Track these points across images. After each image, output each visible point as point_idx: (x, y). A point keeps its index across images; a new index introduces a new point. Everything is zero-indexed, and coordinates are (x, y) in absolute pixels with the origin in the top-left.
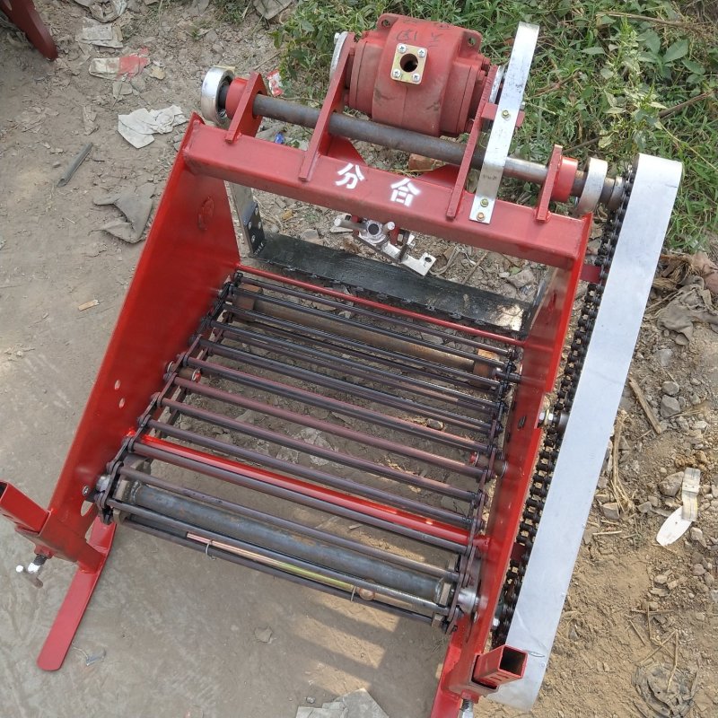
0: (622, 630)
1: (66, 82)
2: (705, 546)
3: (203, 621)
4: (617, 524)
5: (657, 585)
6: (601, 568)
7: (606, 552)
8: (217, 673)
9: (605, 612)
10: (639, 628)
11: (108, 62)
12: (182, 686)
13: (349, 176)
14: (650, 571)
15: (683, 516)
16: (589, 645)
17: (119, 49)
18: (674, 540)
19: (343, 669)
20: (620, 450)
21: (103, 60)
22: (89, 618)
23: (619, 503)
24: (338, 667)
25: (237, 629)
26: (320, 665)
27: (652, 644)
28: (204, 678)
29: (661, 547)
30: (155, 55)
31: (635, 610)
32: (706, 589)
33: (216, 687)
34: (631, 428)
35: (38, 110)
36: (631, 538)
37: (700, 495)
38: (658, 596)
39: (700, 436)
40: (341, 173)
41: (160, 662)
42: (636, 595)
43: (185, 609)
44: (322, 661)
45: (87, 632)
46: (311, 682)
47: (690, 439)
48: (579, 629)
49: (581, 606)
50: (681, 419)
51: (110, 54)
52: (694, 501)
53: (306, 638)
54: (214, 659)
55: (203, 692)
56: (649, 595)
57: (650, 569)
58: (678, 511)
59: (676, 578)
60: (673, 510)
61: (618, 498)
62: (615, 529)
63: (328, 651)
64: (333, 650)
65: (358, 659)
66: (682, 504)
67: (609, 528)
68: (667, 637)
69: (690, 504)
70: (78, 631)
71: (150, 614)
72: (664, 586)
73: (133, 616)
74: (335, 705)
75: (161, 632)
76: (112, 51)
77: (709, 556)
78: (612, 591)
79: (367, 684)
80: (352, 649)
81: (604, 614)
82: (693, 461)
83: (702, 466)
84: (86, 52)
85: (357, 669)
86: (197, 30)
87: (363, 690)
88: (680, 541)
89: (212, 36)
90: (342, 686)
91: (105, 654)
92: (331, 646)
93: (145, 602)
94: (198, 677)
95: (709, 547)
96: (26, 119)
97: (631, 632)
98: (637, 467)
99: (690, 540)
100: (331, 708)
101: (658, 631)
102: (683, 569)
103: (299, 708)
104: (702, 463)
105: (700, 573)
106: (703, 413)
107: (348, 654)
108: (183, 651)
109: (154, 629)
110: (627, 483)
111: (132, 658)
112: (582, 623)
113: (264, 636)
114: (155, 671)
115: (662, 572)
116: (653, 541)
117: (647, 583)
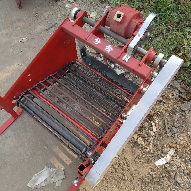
0: (135, 182)
1: (58, 7)
2: (168, 170)
3: (33, 138)
4: (146, 155)
5: (150, 174)
6: (137, 164)
7: (140, 161)
8: (31, 151)
9: (132, 175)
10: (140, 183)
11: (69, 5)
12: (22, 151)
13: (97, 41)
14: (149, 170)
15: (165, 160)
16: (124, 182)
17: (73, 3)
18: (160, 165)
19: (60, 162)
20: (155, 137)
21: (68, 4)
22: (9, 128)
23: (148, 150)
24: (59, 161)
25: (40, 143)
26: (55, 159)
27: (142, 188)
28: (28, 151)
29: (156, 165)
30: (80, 6)
31: (141, 178)
32: (163, 181)
33: (29, 154)
34: (161, 132)
35: (49, 12)
36: (148, 160)
37: (173, 156)
38: (149, 177)
39: (179, 141)
40: (95, 40)
41: (20, 144)
42: (143, 175)
43: (31, 134)
44: (56, 158)
45: (8, 131)
46: (51, 162)
47: (176, 141)
48: (123, 177)
49: (127, 171)
50: (176, 134)
51: (70, 3)
52: (170, 157)
53: (55, 151)
54: (32, 148)
55: (26, 154)
56: (146, 176)
57: (150, 169)
58: (165, 158)
59: (156, 175)
60: (163, 157)
61: (149, 148)
62: (145, 156)
63: (58, 156)
64: (60, 157)
65: (64, 161)
66: (166, 157)
67: (143, 155)
68: (147, 188)
69: (169, 157)
70: (6, 130)
71: (23, 132)
72: (152, 175)
73: (19, 131)
74: (54, 169)
75: (23, 137)
76: (71, 3)
77: (168, 173)
78: (137, 171)
79: (64, 168)
80: (64, 158)
81: (132, 176)
82: (175, 147)
83: (176, 149)
84: (65, 2)
85: (63, 163)
86: (92, 2)
87: (62, 169)
88: (162, 166)
89: (95, 5)
90: (58, 166)
91: (9, 137)
92: (60, 156)
93: (23, 129)
94: (27, 150)
95: (169, 170)
96: (45, 14)
97: (137, 183)
98: (158, 143)
99: (164, 167)
100: (53, 170)
101: (145, 186)
102: (159, 173)
103: (46, 167)
104: (177, 148)
105: (163, 176)
106: (183, 135)
107: (63, 159)
108: (26, 143)
109: (22, 136)
110: (154, 146)
111: (14, 140)
112: (125, 175)
113: (45, 147)
114: (18, 145)
115: (153, 171)
116: (154, 163)
117: (147, 173)
